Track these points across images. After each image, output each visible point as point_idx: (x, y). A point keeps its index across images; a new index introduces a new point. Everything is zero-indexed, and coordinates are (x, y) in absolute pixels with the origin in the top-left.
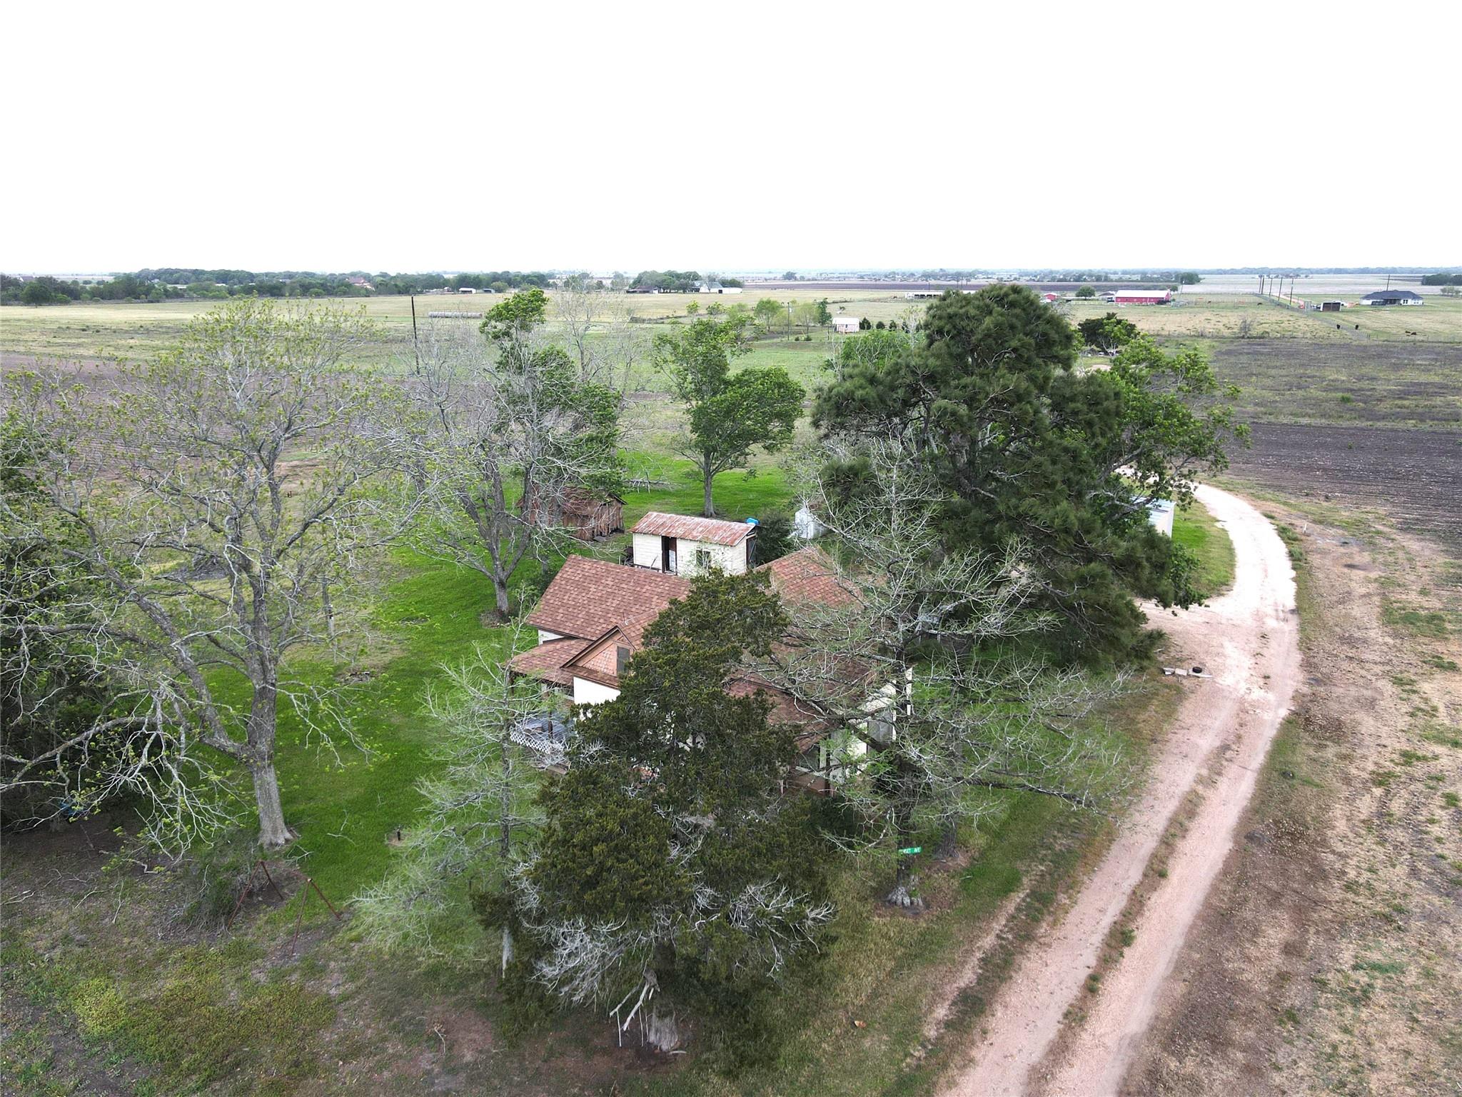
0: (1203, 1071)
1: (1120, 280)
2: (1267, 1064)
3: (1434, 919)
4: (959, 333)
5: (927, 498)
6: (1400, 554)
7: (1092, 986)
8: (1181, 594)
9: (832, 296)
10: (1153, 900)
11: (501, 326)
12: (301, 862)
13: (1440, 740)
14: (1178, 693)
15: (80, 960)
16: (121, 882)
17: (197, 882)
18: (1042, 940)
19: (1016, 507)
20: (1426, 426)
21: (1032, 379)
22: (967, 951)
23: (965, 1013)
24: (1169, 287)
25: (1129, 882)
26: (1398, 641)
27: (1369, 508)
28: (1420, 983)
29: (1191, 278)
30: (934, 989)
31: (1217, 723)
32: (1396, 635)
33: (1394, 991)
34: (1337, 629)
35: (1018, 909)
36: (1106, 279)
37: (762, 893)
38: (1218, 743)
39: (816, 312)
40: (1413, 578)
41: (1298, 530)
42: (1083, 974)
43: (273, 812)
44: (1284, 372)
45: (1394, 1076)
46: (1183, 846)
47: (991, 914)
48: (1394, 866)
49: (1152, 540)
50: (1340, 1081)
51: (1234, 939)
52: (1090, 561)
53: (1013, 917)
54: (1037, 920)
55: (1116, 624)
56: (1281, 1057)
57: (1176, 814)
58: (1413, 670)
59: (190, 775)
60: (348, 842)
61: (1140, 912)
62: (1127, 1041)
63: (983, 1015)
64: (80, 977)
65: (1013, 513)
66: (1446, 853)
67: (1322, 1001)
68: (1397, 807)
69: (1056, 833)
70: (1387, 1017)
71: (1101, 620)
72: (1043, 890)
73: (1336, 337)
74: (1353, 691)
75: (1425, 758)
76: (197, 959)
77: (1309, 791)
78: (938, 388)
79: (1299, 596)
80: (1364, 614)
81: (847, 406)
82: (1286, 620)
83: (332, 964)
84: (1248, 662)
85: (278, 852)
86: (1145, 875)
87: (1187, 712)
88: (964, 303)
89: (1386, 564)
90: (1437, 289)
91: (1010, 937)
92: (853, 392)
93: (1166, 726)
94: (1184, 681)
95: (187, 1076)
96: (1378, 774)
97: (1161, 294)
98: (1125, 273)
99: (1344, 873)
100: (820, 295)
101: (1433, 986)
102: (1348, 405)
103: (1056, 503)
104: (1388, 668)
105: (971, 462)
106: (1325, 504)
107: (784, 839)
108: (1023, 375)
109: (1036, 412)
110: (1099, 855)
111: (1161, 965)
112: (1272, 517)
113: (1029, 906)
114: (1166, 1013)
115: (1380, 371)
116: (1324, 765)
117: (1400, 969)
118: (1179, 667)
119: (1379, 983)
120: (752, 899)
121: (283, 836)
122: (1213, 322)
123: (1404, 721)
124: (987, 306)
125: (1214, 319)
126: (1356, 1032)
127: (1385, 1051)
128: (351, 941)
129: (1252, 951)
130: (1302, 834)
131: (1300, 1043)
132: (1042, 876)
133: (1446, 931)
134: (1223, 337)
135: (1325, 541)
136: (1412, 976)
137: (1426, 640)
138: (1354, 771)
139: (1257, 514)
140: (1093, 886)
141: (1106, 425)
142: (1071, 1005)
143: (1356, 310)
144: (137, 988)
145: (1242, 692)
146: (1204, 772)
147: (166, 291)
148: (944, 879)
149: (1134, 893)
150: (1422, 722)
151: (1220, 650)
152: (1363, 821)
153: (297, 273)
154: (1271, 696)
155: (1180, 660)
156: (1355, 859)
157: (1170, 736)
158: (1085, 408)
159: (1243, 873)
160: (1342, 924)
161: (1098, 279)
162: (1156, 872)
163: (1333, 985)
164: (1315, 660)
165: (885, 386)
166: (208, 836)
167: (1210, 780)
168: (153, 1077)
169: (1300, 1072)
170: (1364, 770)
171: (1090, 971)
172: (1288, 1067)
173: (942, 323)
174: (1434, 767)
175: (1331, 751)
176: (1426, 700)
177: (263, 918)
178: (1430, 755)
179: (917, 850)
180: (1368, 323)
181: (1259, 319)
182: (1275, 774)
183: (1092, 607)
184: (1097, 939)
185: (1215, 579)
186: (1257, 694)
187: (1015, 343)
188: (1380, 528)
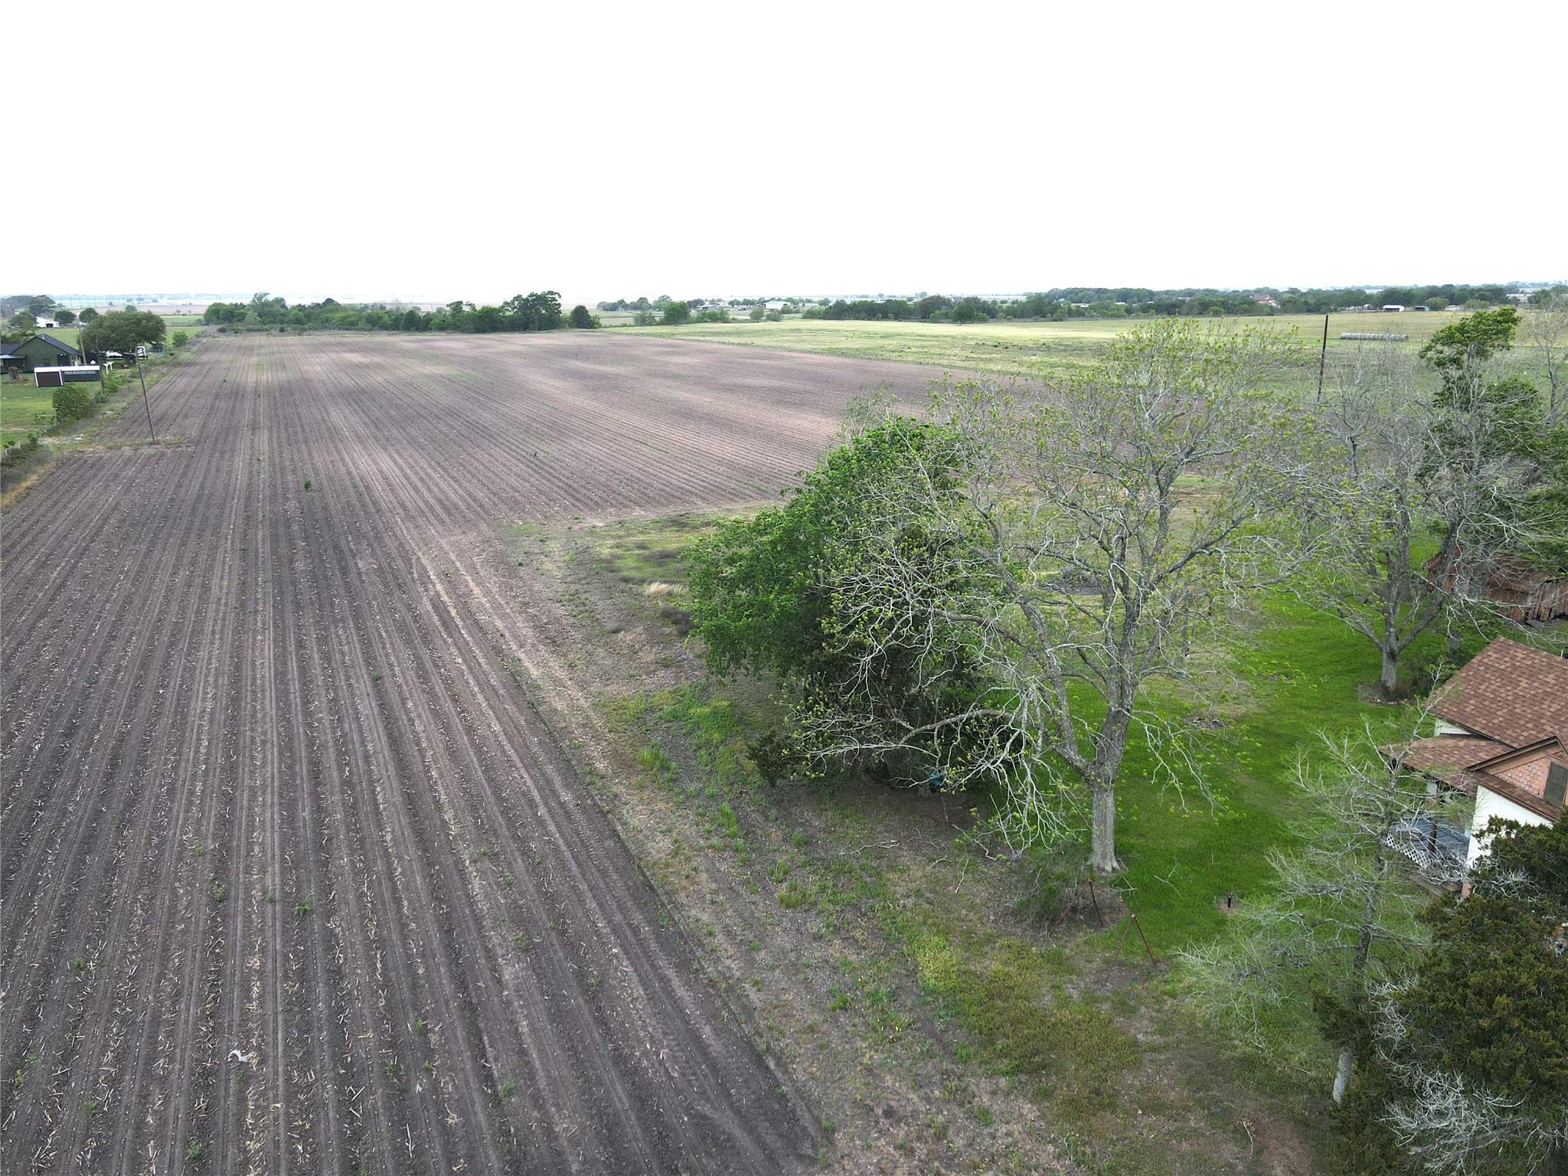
11: (1448, 351)
12: (1125, 895)
15: (927, 916)
16: (966, 858)
17: (1029, 882)
43: (1106, 837)
59: (1042, 780)
60: (1174, 892)
64: (925, 929)
76: (1021, 953)
83: (1143, 1009)
85: (1105, 878)
95: (999, 1057)
121: (1111, 864)
128: (1165, 993)
144: (968, 959)
147: (1070, 309)
153: (1198, 290)
166: (1048, 840)
168: (971, 1044)
177: (1081, 938)
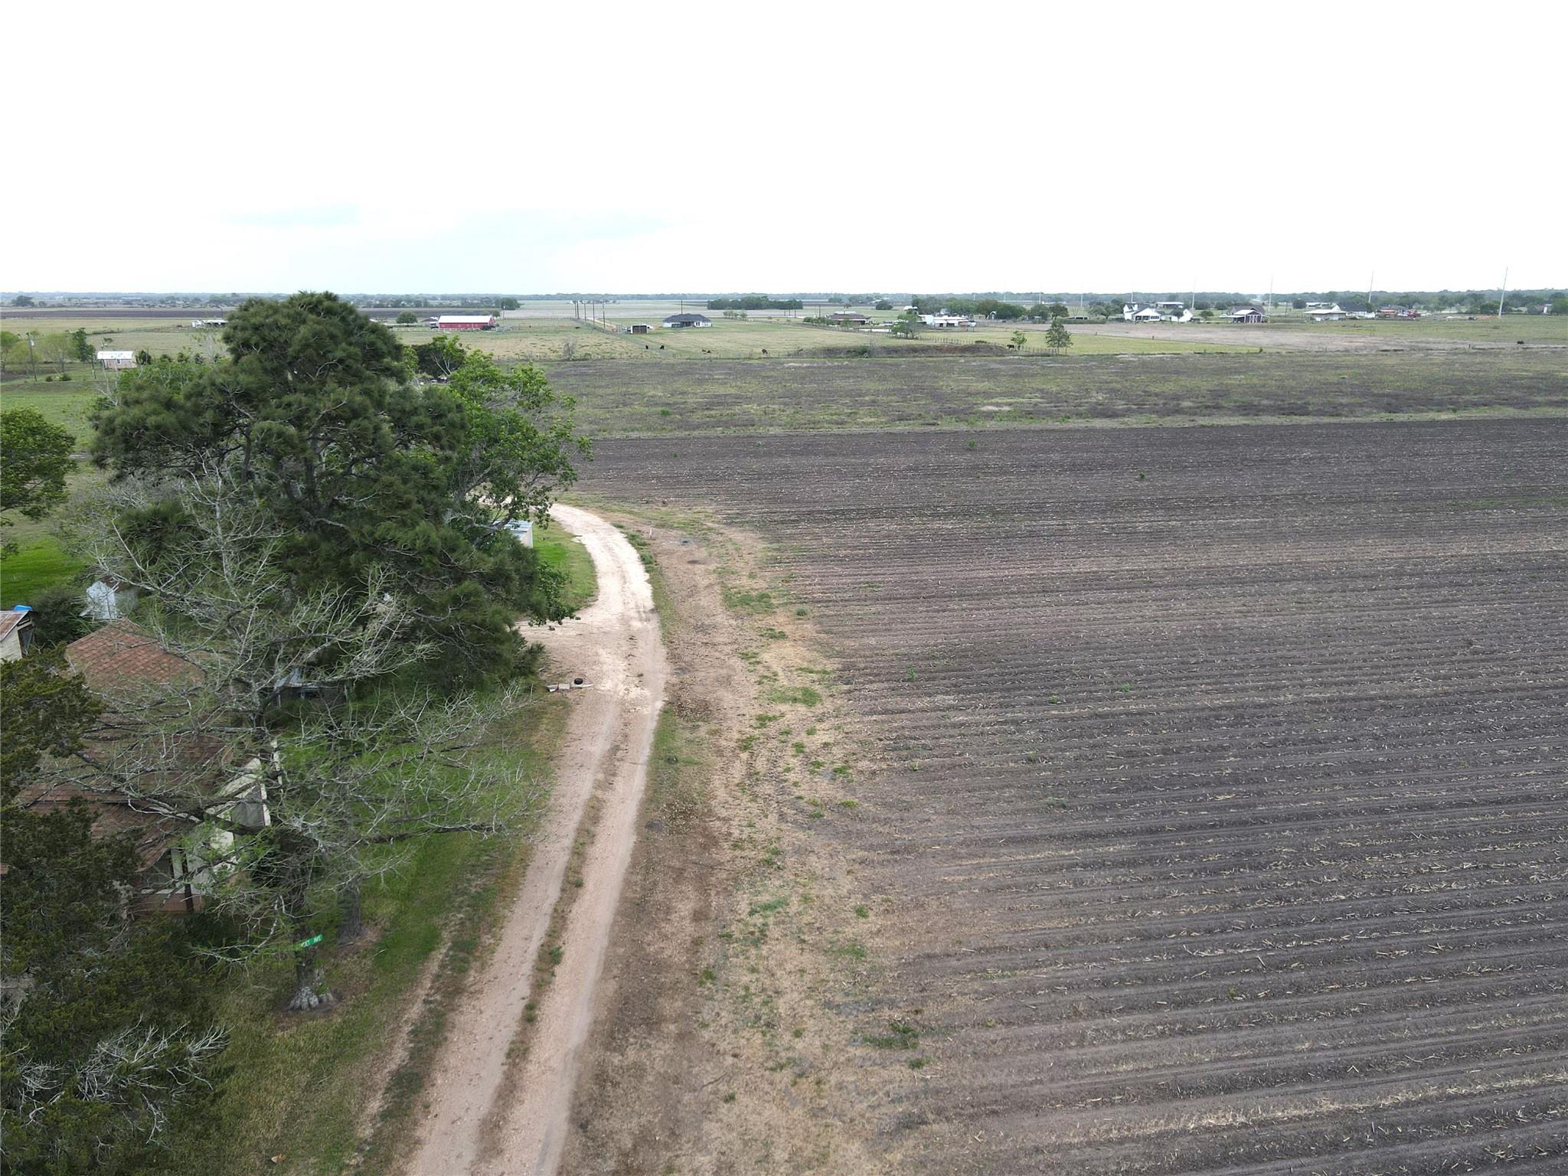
0: (644, 1054)
1: (441, 306)
2: (696, 1026)
3: (802, 851)
4: (271, 346)
5: (263, 535)
6: (730, 546)
7: (530, 1016)
8: (552, 609)
9: (90, 325)
10: (574, 912)
13: (784, 700)
14: (565, 707)
18: (472, 989)
19: (372, 534)
20: (731, 432)
21: (367, 393)
22: (393, 1030)
23: (402, 1095)
24: (490, 313)
25: (549, 902)
26: (740, 621)
27: (699, 509)
28: (801, 909)
29: (510, 303)
30: (362, 1084)
31: (604, 728)
32: (737, 617)
33: (783, 922)
34: (692, 620)
35: (442, 966)
36: (426, 305)
37: (121, 1045)
38: (608, 747)
39: (70, 344)
40: (742, 565)
41: (645, 536)
42: (518, 1008)
44: (609, 391)
45: (796, 994)
46: (595, 851)
47: (414, 981)
48: (766, 816)
49: (519, 552)
50: (756, 1017)
51: (652, 924)
52: (458, 580)
53: (438, 976)
54: (463, 971)
55: (496, 640)
56: (706, 1015)
57: (582, 823)
58: (754, 644)
61: (564, 928)
62: (572, 1055)
63: (422, 1090)
65: (368, 541)
66: (802, 793)
67: (731, 952)
68: (761, 765)
69: (469, 876)
70: (782, 947)
71: (479, 640)
72: (466, 938)
73: (647, 356)
74: (712, 673)
75: (775, 718)
77: (691, 770)
78: (256, 408)
79: (656, 595)
80: (710, 602)
81: (139, 438)
82: (647, 620)
84: (622, 665)
86: (563, 890)
87: (576, 723)
88: (271, 312)
89: (720, 556)
90: (720, 313)
91: (438, 997)
92: (144, 420)
93: (559, 742)
94: (569, 695)
96: (743, 741)
97: (485, 319)
98: (444, 298)
99: (730, 834)
100: (74, 325)
101: (812, 909)
102: (668, 418)
103: (414, 524)
104: (736, 646)
105: (310, 491)
106: (664, 509)
107: (143, 972)
108: (357, 389)
109: (377, 429)
110: (516, 885)
111: (592, 969)
112: (621, 527)
113: (453, 959)
114: (604, 1014)
115: (689, 386)
116: (699, 744)
117: (784, 902)
118: (561, 682)
119: (771, 920)
120: (107, 1059)
122: (538, 346)
123: (754, 691)
124: (300, 314)
125: (539, 343)
126: (761, 969)
127: (785, 976)
129: (668, 928)
130: (692, 810)
131: (719, 996)
132: (462, 924)
133: (813, 858)
134: (551, 360)
135: (668, 542)
136: (795, 906)
137: (760, 617)
138: (724, 743)
139: (607, 525)
140: (515, 916)
141: (454, 438)
142: (513, 1042)
143: (659, 333)
145: (621, 694)
146: (601, 776)
148: (355, 962)
149: (555, 910)
150: (767, 687)
151: (596, 658)
152: (737, 785)
154: (647, 692)
155: (560, 675)
156: (737, 819)
157: (564, 750)
158: (428, 421)
159: (649, 861)
160: (735, 879)
161: (418, 305)
162: (573, 883)
163: (737, 935)
164: (678, 651)
165: (186, 411)
167: (606, 784)
169: (723, 1022)
170: (731, 739)
171: (525, 1002)
172: (713, 1021)
173: (247, 334)
174: (782, 725)
175: (703, 730)
176: (768, 668)
178: (778, 714)
179: (317, 939)
180: (672, 344)
181: (580, 342)
182: (661, 762)
183: (469, 627)
184: (527, 968)
185: (580, 592)
186: (635, 692)
187: (339, 354)
188: (710, 524)
